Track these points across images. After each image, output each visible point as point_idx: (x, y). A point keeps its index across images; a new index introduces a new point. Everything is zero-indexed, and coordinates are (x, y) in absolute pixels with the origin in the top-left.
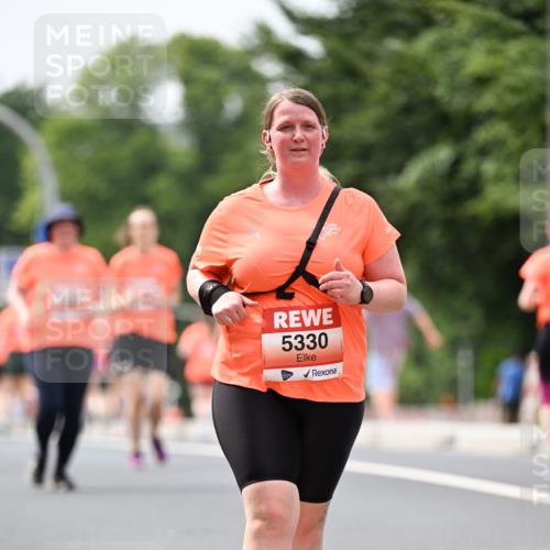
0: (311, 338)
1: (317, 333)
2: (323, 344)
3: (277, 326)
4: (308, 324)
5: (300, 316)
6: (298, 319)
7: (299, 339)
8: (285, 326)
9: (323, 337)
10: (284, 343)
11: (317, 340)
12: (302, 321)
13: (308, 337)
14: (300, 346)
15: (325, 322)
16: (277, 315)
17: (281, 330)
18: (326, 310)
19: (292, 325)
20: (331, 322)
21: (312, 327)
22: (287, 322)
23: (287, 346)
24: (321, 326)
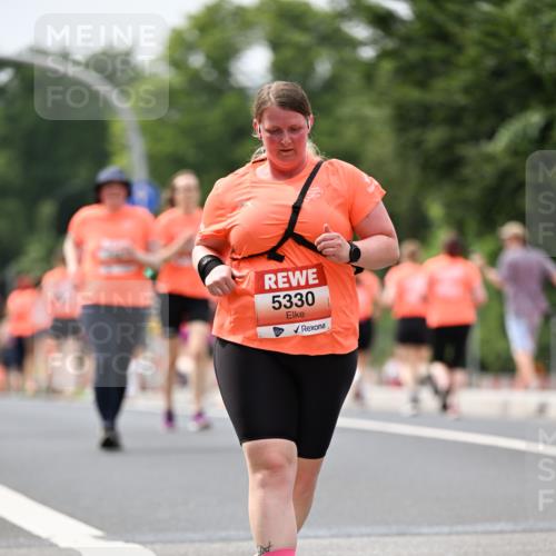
0: (299, 297)
1: (304, 292)
2: (310, 302)
3: (267, 287)
4: (294, 284)
5: (288, 277)
6: (285, 280)
7: (288, 298)
8: (274, 287)
9: (310, 296)
10: (274, 302)
11: (304, 299)
12: (289, 281)
13: (296, 296)
14: (288, 304)
15: (311, 282)
16: (267, 277)
17: (271, 290)
18: (310, 271)
19: (281, 286)
20: (317, 281)
21: (299, 287)
22: (276, 283)
23: (277, 305)
24: (307, 285)
